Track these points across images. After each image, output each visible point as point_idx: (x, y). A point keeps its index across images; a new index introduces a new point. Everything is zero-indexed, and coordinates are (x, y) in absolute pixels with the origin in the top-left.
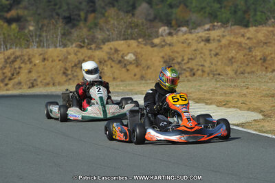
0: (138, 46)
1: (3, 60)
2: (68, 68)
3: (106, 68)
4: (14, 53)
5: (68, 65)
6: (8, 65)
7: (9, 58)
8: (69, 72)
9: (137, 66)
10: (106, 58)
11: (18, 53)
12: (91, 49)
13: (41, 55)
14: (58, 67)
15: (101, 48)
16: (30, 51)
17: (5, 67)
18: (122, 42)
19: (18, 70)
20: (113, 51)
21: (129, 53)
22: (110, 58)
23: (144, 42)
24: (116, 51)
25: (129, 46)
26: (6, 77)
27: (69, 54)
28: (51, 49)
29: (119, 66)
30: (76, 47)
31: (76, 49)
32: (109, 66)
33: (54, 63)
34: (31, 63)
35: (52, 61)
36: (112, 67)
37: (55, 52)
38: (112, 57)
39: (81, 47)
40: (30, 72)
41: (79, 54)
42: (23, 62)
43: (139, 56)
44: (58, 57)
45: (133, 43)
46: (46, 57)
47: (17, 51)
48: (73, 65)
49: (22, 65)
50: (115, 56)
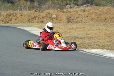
0: (58, 12)
1: (6, 15)
2: (30, 19)
3: (44, 20)
4: (10, 12)
5: (30, 18)
6: (7, 17)
7: (8, 14)
8: (30, 21)
9: (56, 20)
10: (45, 16)
11: (12, 13)
12: (40, 12)
13: (20, 13)
14: (26, 18)
15: (43, 12)
16: (16, 12)
17: (6, 18)
18: (52, 10)
19: (11, 19)
20: (48, 13)
21: (54, 14)
22: (46, 16)
23: (60, 11)
24: (49, 13)
25: (54, 12)
26: (6, 21)
27: (31, 14)
28: (25, 12)
29: (49, 19)
30: (34, 11)
31: (34, 12)
32: (46, 19)
33: (25, 17)
34: (16, 16)
35: (24, 16)
36: (47, 19)
37: (26, 13)
38: (47, 15)
39: (36, 11)
40: (16, 20)
41: (35, 14)
42: (13, 16)
43: (58, 16)
44: (27, 14)
45: (56, 11)
46: (22, 14)
47: (11, 12)
48: (32, 18)
49: (13, 17)
50: (49, 15)
